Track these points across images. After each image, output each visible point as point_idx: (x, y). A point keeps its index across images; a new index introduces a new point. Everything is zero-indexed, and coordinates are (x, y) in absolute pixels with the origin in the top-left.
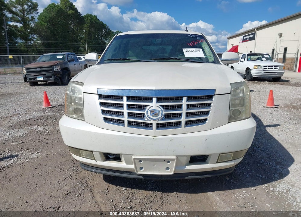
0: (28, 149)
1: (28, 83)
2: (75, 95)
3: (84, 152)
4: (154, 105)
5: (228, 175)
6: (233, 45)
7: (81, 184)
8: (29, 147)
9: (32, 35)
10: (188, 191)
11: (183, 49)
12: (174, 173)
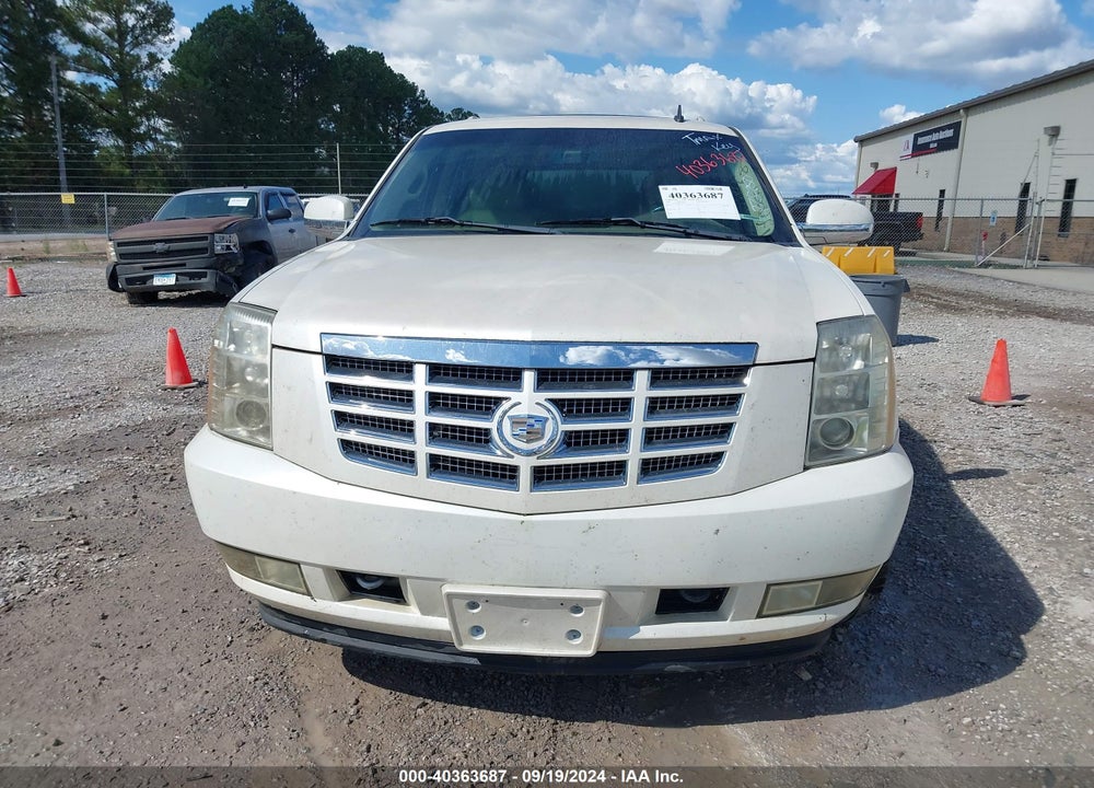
0: (87, 543)
1: (124, 295)
2: (244, 356)
3: (272, 566)
4: (527, 399)
5: (809, 663)
6: (875, 165)
7: (263, 679)
8: (93, 535)
9: (149, 120)
10: (651, 718)
11: (660, 187)
12: (598, 652)
